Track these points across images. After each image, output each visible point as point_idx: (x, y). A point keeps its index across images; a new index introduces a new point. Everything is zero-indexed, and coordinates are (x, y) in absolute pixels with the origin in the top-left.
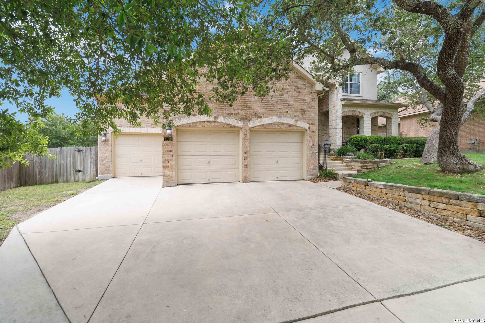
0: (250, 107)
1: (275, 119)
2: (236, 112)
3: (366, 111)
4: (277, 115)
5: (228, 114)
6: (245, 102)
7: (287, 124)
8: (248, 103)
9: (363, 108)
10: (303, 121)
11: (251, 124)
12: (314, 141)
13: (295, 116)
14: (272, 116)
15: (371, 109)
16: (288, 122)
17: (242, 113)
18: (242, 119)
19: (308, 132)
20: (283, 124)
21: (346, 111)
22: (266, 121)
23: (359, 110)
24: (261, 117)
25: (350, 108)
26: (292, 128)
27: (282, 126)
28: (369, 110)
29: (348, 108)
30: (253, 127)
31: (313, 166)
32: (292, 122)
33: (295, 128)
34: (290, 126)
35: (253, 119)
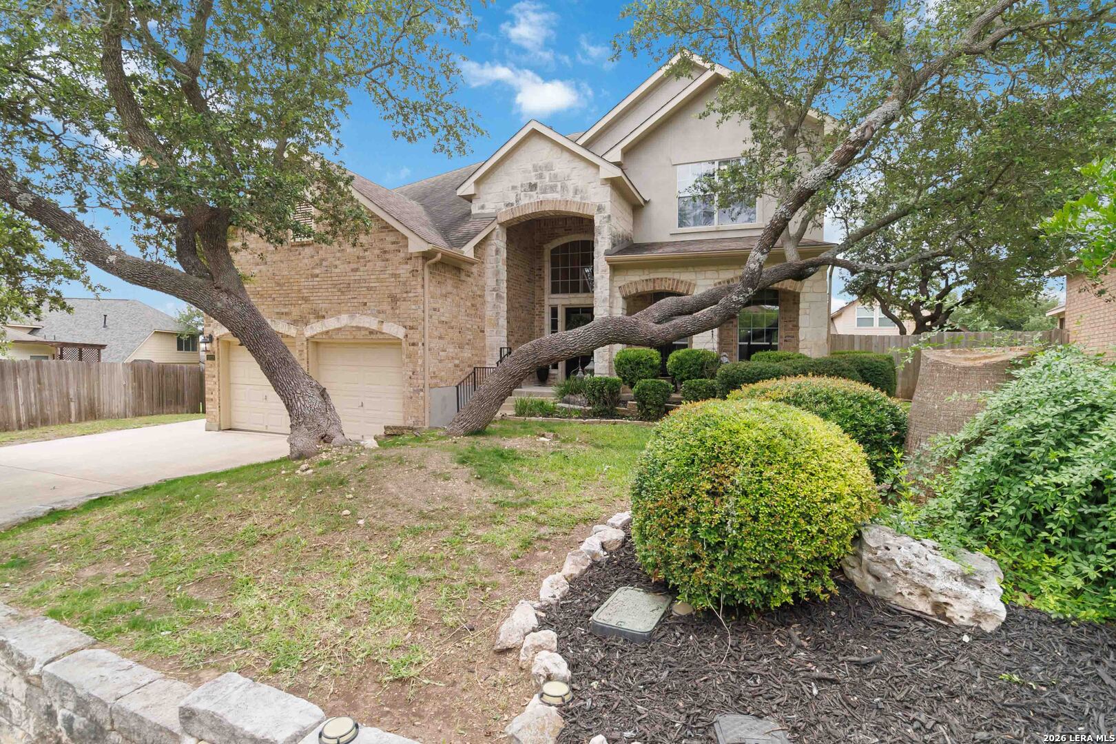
0: (306, 300)
1: (344, 320)
2: (287, 310)
3: (701, 276)
4: (348, 312)
5: (278, 313)
6: (299, 291)
7: (366, 329)
8: (305, 291)
9: (691, 269)
10: (395, 322)
11: (309, 332)
12: (415, 363)
13: (379, 312)
14: (339, 313)
15: (717, 271)
16: (367, 325)
17: (295, 312)
18: (295, 322)
19: (404, 345)
20: (359, 328)
21: (636, 283)
22: (331, 323)
23: (669, 275)
24: (324, 317)
25: (646, 272)
26: (374, 336)
27: (359, 333)
28: (710, 274)
29: (640, 272)
30: (313, 337)
32: (370, 322)
33: (381, 337)
34: (371, 332)
35: (312, 321)
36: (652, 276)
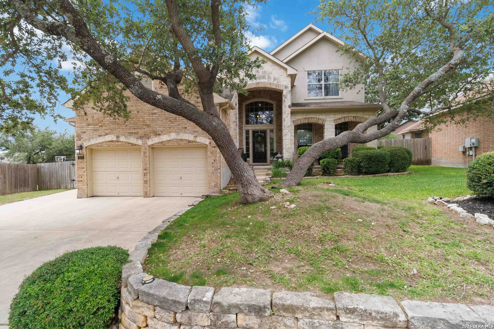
0: (148, 126)
1: (173, 136)
2: (135, 131)
3: (328, 117)
4: (175, 132)
5: (129, 133)
6: (144, 121)
7: (186, 140)
8: (147, 121)
9: (324, 114)
10: (204, 137)
11: (150, 142)
12: (216, 156)
13: (194, 132)
14: (170, 132)
15: (335, 115)
16: (187, 138)
17: (141, 132)
18: (141, 138)
19: (209, 147)
20: (182, 140)
21: (300, 119)
22: (164, 138)
23: (318, 117)
24: (160, 135)
25: (305, 115)
26: (191, 144)
27: (182, 142)
29: (302, 115)
30: (153, 145)
31: (214, 183)
32: (191, 137)
33: (196, 144)
34: (189, 142)
35: (152, 137)
36: (307, 116)
